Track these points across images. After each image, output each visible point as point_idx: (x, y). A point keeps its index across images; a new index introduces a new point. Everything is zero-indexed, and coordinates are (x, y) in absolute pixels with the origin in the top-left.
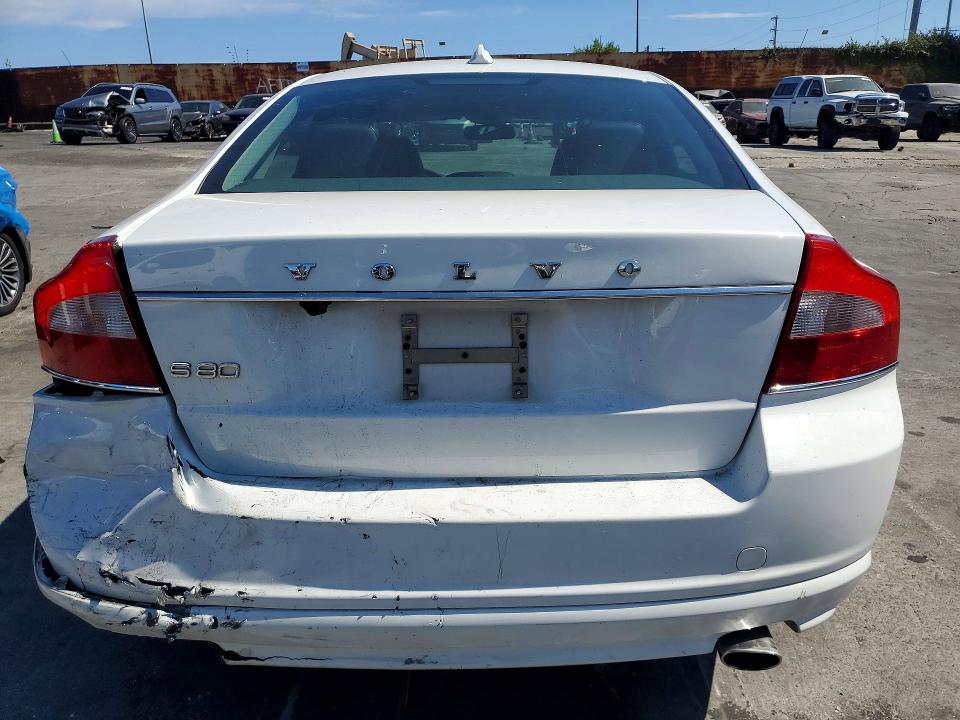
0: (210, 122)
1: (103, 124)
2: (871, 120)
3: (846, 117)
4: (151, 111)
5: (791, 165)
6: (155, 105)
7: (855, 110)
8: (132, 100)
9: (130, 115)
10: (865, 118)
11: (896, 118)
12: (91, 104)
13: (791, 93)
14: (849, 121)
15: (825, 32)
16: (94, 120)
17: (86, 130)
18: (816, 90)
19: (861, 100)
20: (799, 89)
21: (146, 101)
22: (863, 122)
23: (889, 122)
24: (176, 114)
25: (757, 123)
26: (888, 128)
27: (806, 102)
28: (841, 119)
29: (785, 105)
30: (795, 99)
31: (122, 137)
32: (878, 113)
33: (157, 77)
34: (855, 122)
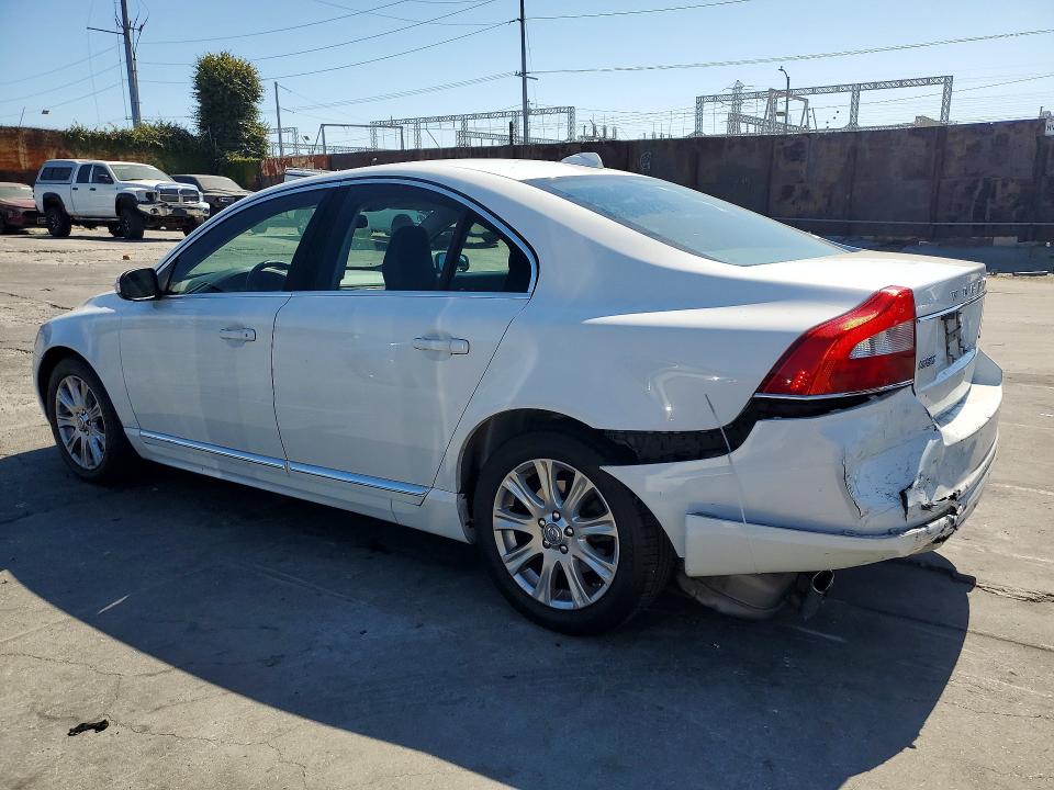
2: (176, 209)
3: (152, 206)
5: (126, 258)
7: (159, 199)
10: (170, 207)
11: (200, 209)
13: (66, 178)
14: (155, 210)
15: (45, 112)
18: (103, 177)
19: (162, 190)
20: (76, 173)
22: (169, 212)
23: (194, 213)
25: (22, 211)
26: (193, 217)
27: (94, 189)
28: (146, 209)
29: (61, 190)
30: (74, 184)
32: (181, 203)
34: (161, 212)
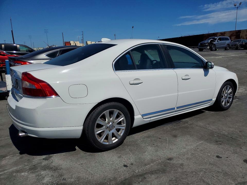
0: (240, 45)
1: (207, 47)
4: (221, 43)
6: (222, 41)
8: (216, 41)
9: (215, 44)
12: (206, 42)
16: (205, 46)
17: (204, 48)
21: (220, 41)
24: (229, 43)
31: (211, 49)
33: (236, 34)
